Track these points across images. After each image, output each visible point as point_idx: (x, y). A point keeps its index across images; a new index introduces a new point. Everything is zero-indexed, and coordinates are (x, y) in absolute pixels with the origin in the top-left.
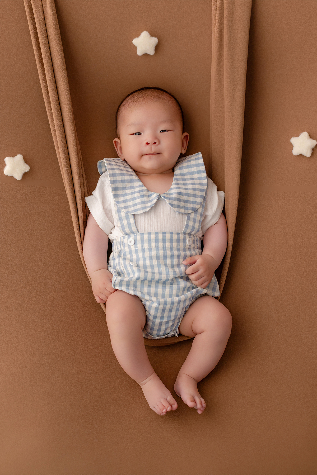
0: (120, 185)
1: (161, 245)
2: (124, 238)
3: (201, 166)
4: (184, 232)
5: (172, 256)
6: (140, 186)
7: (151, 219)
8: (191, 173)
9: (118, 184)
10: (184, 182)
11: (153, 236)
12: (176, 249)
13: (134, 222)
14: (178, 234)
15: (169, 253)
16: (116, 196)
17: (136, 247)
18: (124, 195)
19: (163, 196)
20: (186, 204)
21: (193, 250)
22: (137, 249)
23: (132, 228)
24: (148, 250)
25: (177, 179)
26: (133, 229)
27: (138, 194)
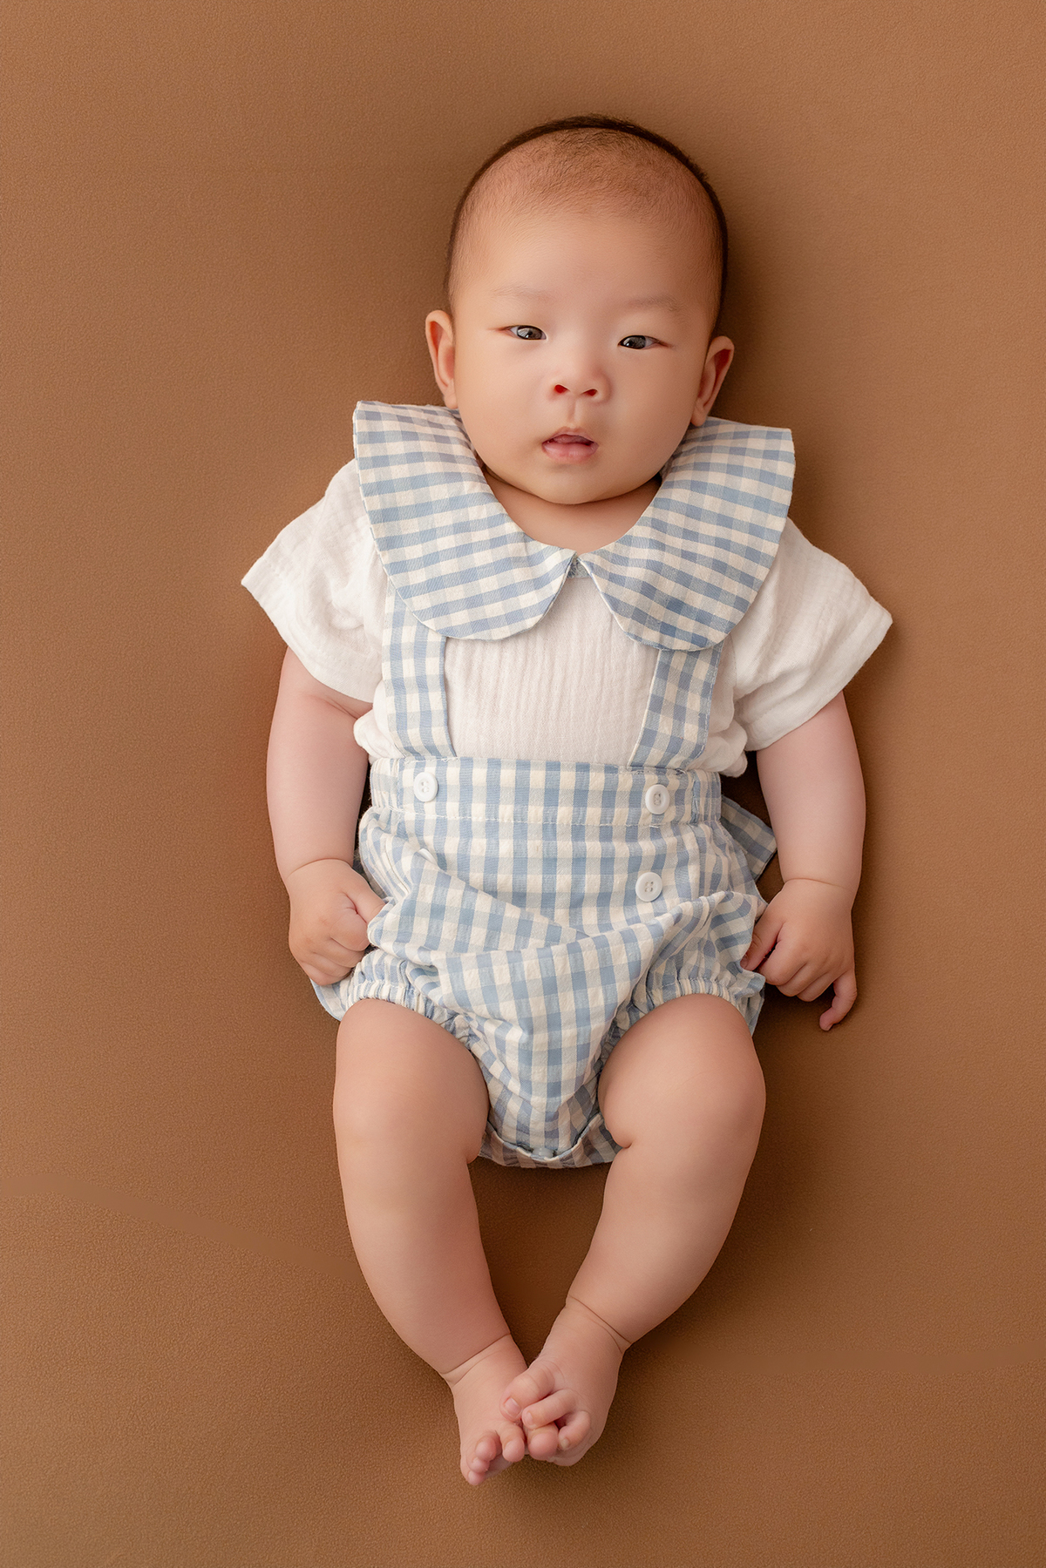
11: (508, 776)
19: (585, 563)
21: (671, 834)
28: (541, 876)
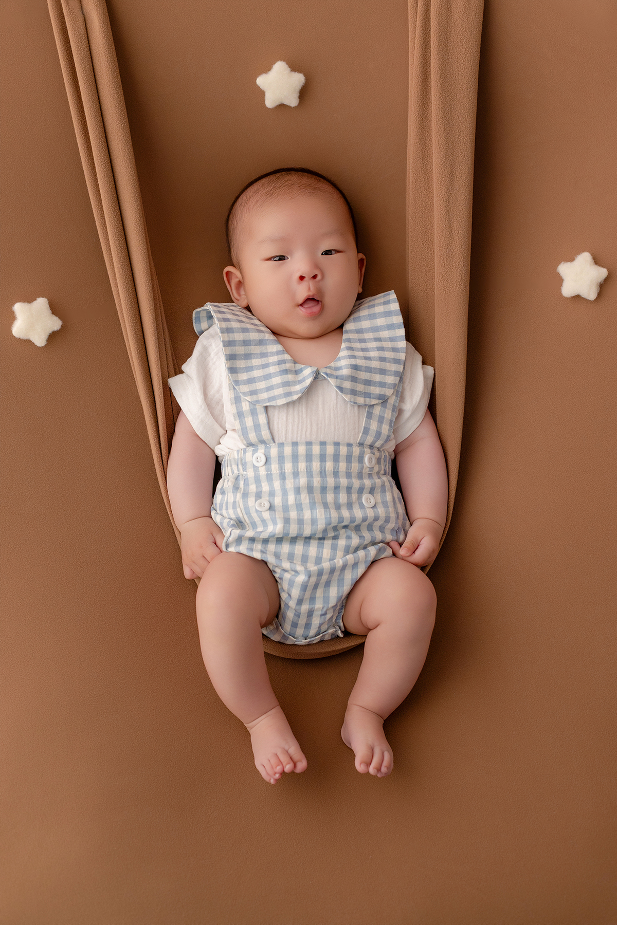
0: (240, 350)
1: (316, 465)
2: (245, 452)
3: (395, 315)
4: (361, 442)
5: (337, 488)
6: (278, 353)
7: (299, 415)
8: (375, 329)
9: (237, 348)
10: (363, 345)
11: (302, 449)
12: (345, 473)
13: (265, 421)
14: (349, 445)
15: (331, 482)
16: (232, 370)
17: (268, 470)
18: (249, 369)
19: (323, 373)
20: (366, 386)
21: (377, 477)
22: (271, 474)
23: (263, 433)
24: (291, 476)
25: (349, 340)
26: (263, 436)
27: (277, 367)
28: (320, 495)
